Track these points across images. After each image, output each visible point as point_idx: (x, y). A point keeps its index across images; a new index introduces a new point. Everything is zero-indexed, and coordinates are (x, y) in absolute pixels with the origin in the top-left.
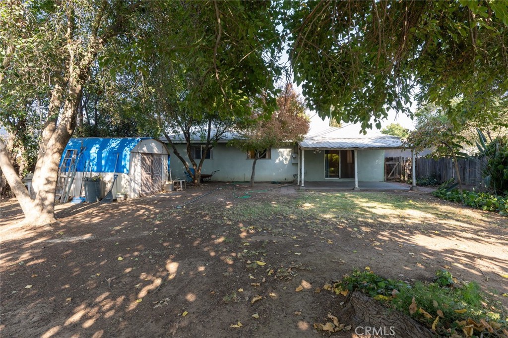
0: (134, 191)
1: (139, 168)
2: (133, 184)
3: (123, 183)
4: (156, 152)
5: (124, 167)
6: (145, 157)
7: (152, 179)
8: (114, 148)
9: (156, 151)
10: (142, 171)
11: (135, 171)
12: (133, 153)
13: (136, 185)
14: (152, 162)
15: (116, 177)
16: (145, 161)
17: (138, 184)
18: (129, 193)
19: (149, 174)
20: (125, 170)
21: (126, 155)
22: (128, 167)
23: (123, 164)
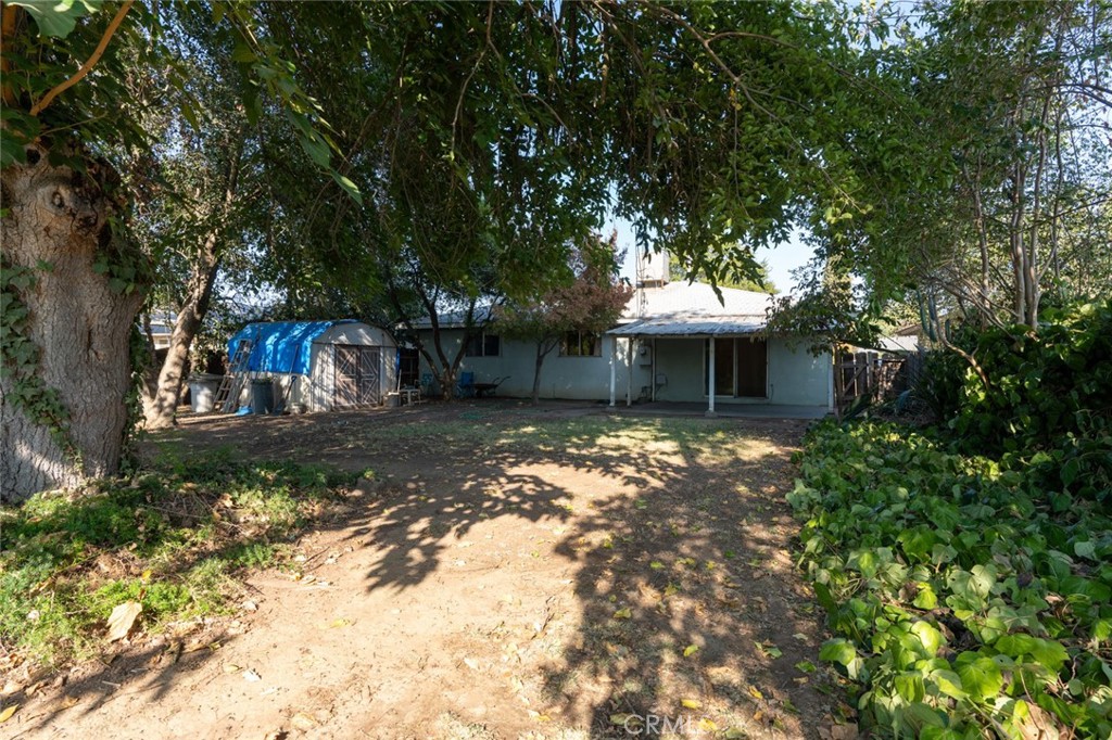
0: (321, 400)
1: (331, 368)
2: (317, 391)
3: (302, 389)
4: (368, 343)
5: (304, 365)
6: (343, 350)
7: (357, 386)
8: (295, 337)
9: (367, 341)
10: (338, 372)
11: (322, 372)
12: (318, 345)
13: (325, 394)
14: (358, 358)
15: (294, 379)
16: (344, 356)
17: (327, 392)
18: (309, 404)
19: (351, 377)
20: (305, 370)
21: (306, 348)
22: (308, 365)
23: (303, 360)
